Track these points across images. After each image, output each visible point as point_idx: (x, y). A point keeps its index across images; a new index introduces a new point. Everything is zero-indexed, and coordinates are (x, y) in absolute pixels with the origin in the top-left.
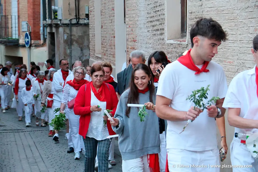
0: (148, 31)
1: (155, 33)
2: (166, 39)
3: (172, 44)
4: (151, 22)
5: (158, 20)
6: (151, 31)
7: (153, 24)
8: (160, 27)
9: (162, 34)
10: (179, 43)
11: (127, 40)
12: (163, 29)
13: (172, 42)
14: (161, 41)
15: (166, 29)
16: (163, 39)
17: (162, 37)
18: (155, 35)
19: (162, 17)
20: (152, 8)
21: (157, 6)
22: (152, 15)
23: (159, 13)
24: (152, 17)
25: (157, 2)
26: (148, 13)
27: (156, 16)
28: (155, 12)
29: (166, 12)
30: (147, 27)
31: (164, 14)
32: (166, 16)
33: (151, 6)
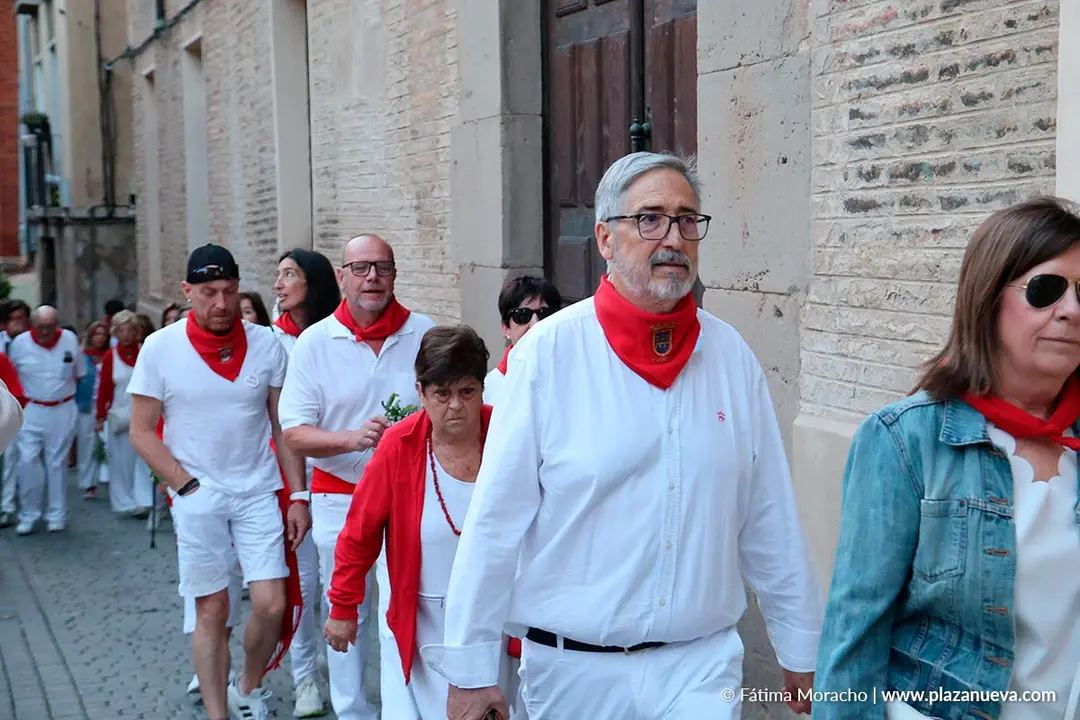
0: (250, 243)
1: (261, 247)
4: (255, 223)
5: (266, 221)
6: (254, 244)
7: (259, 227)
8: (269, 236)
9: (273, 250)
12: (275, 241)
15: (279, 241)
18: (261, 251)
19: (273, 214)
20: (255, 193)
21: (263, 191)
22: (255, 209)
23: (267, 206)
24: (256, 213)
25: (262, 182)
26: (249, 204)
27: (263, 211)
28: (261, 202)
29: (278, 204)
30: (248, 234)
31: (275, 209)
32: (279, 213)
33: (254, 189)
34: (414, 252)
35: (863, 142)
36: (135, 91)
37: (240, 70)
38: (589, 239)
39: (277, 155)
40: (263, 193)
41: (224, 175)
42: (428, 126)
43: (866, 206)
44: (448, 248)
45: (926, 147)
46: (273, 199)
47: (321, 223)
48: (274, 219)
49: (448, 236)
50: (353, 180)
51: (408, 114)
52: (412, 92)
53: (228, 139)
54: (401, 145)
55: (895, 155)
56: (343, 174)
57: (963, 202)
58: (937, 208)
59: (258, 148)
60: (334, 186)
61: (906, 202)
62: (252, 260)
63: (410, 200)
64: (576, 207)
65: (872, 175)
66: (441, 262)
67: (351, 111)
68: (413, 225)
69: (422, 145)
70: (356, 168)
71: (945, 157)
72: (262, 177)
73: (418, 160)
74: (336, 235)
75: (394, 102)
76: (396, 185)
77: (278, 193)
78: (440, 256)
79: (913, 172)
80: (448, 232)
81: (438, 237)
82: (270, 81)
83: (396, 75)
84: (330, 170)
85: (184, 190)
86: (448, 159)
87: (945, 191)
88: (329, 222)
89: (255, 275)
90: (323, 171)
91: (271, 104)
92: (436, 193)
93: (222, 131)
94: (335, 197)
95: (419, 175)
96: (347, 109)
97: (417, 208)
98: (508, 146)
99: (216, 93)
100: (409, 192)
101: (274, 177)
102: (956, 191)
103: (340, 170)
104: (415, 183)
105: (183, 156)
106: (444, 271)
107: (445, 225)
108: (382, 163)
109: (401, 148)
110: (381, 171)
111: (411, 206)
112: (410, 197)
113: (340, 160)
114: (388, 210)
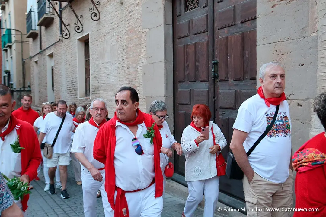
1: (72, 94)
2: (78, 97)
3: (82, 100)
4: (69, 89)
5: (74, 89)
6: (69, 94)
7: (71, 90)
8: (75, 92)
9: (76, 95)
10: (86, 99)
11: (55, 98)
12: (77, 93)
13: (82, 98)
14: (75, 98)
16: (77, 97)
17: (76, 96)
18: (72, 95)
21: (73, 83)
22: (70, 86)
23: (74, 86)
26: (68, 86)
27: (72, 87)
28: (72, 85)
30: (67, 92)
31: (77, 86)
33: (70, 82)
36: (31, 65)
37: (66, 58)
38: (191, 89)
39: (78, 75)
41: (60, 80)
42: (135, 65)
47: (93, 89)
48: (77, 88)
50: (105, 79)
51: (126, 63)
52: (127, 58)
53: (61, 73)
54: (123, 70)
59: (71, 74)
60: (98, 80)
62: (69, 97)
64: (185, 82)
67: (104, 64)
69: (131, 70)
70: (106, 76)
72: (72, 80)
73: (130, 73)
74: (99, 91)
75: (121, 61)
76: (121, 79)
77: (78, 83)
82: (76, 60)
83: (122, 55)
84: (97, 77)
85: (46, 83)
86: (142, 72)
88: (96, 88)
89: (69, 100)
90: (94, 77)
91: (76, 64)
92: (137, 80)
93: (59, 71)
94: (98, 83)
95: (130, 77)
96: (103, 63)
98: (166, 68)
99: (57, 63)
100: (125, 81)
101: (77, 79)
103: (100, 77)
104: (128, 78)
105: (46, 77)
107: (140, 87)
109: (123, 71)
110: (115, 76)
111: (127, 84)
112: (126, 81)
113: (100, 75)
114: (118, 85)
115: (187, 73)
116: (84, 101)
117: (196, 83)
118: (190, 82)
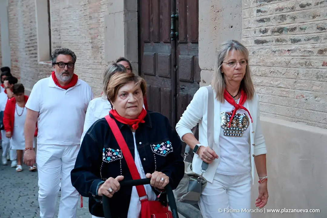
0: (26, 54)
1: (31, 55)
2: (38, 61)
3: (42, 65)
4: (28, 47)
5: (33, 47)
6: (28, 54)
7: (30, 49)
8: (34, 52)
9: (36, 57)
10: (47, 64)
11: (11, 60)
12: (36, 53)
13: (42, 63)
14: (35, 62)
15: (38, 54)
16: (37, 61)
17: (36, 59)
18: (31, 57)
19: (35, 44)
20: (28, 37)
21: (31, 36)
22: (28, 42)
23: (33, 41)
24: (29, 44)
25: (31, 33)
26: (26, 41)
27: (32, 43)
28: (31, 40)
29: (38, 41)
30: (26, 51)
31: (37, 43)
32: (38, 44)
33: (28, 36)
34: (90, 58)
35: (262, 21)
38: (155, 54)
39: (37, 24)
40: (32, 37)
41: (16, 31)
42: (96, 15)
43: (263, 42)
44: (103, 57)
45: (285, 22)
46: (36, 39)
47: (54, 47)
48: (36, 46)
49: (103, 52)
50: (67, 33)
51: (88, 11)
52: (89, 3)
53: (17, 18)
54: (85, 21)
55: (274, 25)
56: (63, 31)
57: (300, 40)
58: (289, 42)
59: (29, 21)
60: (59, 35)
61: (278, 40)
62: (28, 60)
63: (88, 40)
64: (150, 42)
65: (265, 31)
66: (101, 61)
67: (66, 9)
68: (90, 48)
69: (94, 21)
70: (67, 29)
71: (293, 25)
72: (31, 32)
73: (92, 26)
75: (83, 6)
76: (83, 35)
77: (37, 37)
78: (100, 59)
79: (281, 31)
80: (104, 51)
81: (100, 53)
84: (58, 29)
86: (103, 26)
87: (292, 37)
89: (29, 65)
90: (55, 30)
91: (34, 6)
92: (99, 37)
93: (15, 15)
94: (60, 39)
95: (92, 32)
96: (64, 8)
97: (92, 43)
98: (126, 22)
100: (88, 37)
101: (36, 32)
102: (296, 37)
103: (62, 29)
104: (90, 34)
106: (102, 64)
107: (103, 48)
108: (78, 27)
109: (85, 22)
110: (78, 30)
111: (89, 42)
112: (89, 39)
113: (62, 26)
114: (80, 43)
115: (152, 30)
116: (45, 67)
117: (160, 44)
118: (154, 43)
